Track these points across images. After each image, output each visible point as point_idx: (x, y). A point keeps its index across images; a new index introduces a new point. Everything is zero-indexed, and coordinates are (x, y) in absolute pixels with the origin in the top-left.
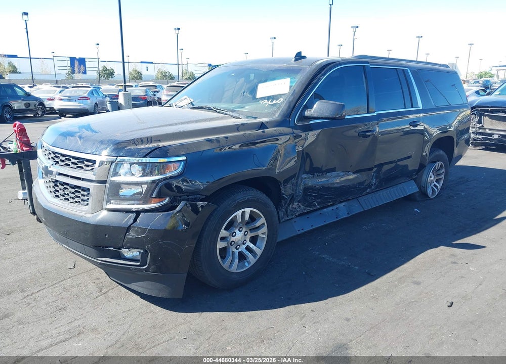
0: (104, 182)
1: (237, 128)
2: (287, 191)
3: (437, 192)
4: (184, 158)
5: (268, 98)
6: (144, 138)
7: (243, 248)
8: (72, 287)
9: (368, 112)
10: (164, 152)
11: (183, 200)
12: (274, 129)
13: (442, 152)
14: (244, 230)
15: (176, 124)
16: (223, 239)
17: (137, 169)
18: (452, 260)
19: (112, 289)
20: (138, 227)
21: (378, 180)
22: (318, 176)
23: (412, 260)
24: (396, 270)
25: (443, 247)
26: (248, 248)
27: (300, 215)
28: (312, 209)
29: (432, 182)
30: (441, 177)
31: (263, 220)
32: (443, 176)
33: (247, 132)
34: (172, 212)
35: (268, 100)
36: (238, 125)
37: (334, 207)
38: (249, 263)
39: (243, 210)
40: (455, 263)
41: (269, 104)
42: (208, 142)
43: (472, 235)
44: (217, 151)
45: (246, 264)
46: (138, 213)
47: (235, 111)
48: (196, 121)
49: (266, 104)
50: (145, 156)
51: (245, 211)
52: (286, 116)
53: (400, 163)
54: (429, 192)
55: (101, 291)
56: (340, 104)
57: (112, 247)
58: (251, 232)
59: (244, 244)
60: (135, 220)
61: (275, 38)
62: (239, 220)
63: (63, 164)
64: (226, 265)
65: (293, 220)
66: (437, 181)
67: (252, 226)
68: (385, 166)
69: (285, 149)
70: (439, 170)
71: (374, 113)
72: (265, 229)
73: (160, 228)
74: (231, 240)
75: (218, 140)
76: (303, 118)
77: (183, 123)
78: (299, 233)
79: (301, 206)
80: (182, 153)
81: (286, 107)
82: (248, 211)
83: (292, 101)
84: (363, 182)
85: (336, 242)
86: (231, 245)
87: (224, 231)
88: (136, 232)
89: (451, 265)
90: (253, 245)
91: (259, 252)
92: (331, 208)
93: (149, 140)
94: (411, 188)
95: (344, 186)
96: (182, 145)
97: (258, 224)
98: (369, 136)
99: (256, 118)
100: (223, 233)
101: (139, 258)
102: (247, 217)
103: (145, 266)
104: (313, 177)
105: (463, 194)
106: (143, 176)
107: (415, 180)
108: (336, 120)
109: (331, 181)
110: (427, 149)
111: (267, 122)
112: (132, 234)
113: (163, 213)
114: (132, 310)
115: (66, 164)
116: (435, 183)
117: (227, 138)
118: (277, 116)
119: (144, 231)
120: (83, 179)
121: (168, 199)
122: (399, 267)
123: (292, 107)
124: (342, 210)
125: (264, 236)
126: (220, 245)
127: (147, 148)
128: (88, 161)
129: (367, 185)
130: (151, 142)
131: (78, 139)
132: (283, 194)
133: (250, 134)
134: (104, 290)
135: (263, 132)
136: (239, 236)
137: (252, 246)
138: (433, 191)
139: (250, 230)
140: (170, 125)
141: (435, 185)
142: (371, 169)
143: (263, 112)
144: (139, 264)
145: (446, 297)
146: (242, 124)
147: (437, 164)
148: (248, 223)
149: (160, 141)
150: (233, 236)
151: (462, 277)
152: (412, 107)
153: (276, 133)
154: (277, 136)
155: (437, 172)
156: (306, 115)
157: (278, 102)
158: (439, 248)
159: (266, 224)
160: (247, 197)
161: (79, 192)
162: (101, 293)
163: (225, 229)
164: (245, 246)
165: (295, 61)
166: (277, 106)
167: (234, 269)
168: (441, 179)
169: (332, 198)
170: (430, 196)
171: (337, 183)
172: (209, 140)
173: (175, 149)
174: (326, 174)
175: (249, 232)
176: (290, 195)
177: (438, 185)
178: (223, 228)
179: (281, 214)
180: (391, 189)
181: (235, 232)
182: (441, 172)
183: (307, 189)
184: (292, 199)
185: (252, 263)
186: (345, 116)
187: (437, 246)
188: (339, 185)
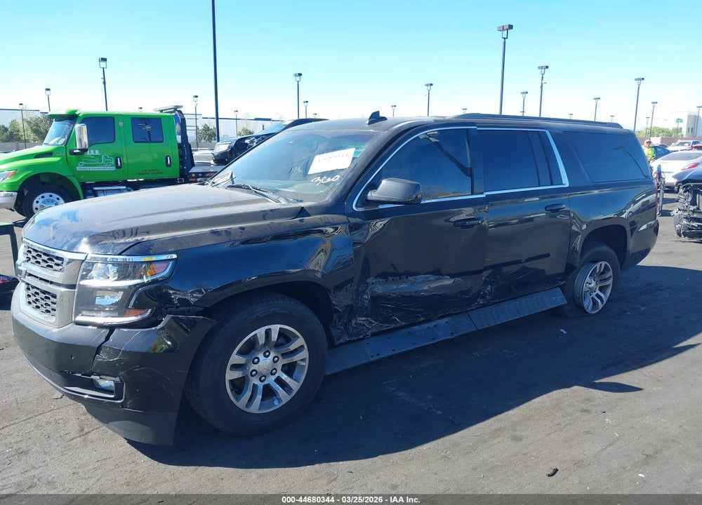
0: (73, 287)
1: (264, 215)
2: (341, 300)
3: (601, 306)
4: (175, 256)
5: (322, 175)
6: (128, 229)
7: (271, 380)
8: (48, 423)
9: (472, 194)
10: (145, 249)
11: (170, 313)
12: (319, 216)
13: (605, 248)
14: (272, 355)
15: (183, 210)
16: (236, 367)
17: (113, 270)
18: (584, 407)
19: (97, 429)
20: (110, 348)
21: (495, 286)
22: (393, 280)
23: (525, 404)
24: (494, 418)
25: (578, 387)
26: (279, 380)
27: (374, 335)
28: (393, 326)
29: (592, 290)
30: (607, 283)
31: (300, 341)
32: (610, 282)
33: (276, 221)
34: (153, 328)
35: (322, 177)
36: (265, 211)
37: (431, 324)
38: (280, 400)
39: (267, 327)
40: (586, 411)
41: (321, 183)
42: (213, 235)
43: (629, 371)
44: (227, 246)
45: (276, 402)
46: (112, 328)
47: (277, 191)
48: (212, 206)
49: (319, 182)
50: (120, 254)
51: (270, 329)
52: (341, 199)
53: (529, 265)
54: (588, 304)
55: (82, 430)
56: (413, 184)
57: (79, 373)
58: (284, 358)
59: (272, 374)
60: (107, 338)
61: (431, 85)
62: (262, 341)
63: (45, 265)
64: (241, 403)
65: (365, 342)
66: (601, 289)
67: (284, 350)
68: (504, 268)
69: (332, 245)
70: (603, 273)
71: (482, 193)
72: (305, 354)
73: (136, 350)
74: (252, 369)
75: (228, 232)
76: (364, 201)
77: (192, 209)
78: (372, 359)
79: (373, 322)
80: (170, 250)
81: (341, 188)
82: (275, 329)
83: (350, 179)
84: (470, 290)
85: (425, 374)
86: (252, 376)
87: (237, 356)
88: (108, 353)
89: (578, 414)
90: (286, 376)
91: (295, 385)
92: (425, 326)
93: (134, 232)
94: (556, 298)
95: (435, 295)
96: (174, 239)
97: (293, 347)
98: (472, 226)
99: (301, 201)
100: (235, 358)
101: (114, 389)
102: (274, 336)
103: (121, 399)
104: (387, 281)
105: (643, 308)
106: (120, 279)
107: (562, 288)
108: (409, 206)
109: (415, 288)
110: (578, 243)
111: (310, 208)
112: (102, 357)
113: (142, 330)
114: (109, 458)
115: (49, 266)
116: (598, 292)
117: (243, 228)
118: (328, 199)
119: (116, 352)
120: (52, 283)
121: (150, 310)
122: (500, 413)
123: (349, 187)
124: (443, 328)
125: (303, 364)
126: (231, 375)
127: (126, 243)
128: (58, 258)
129: (476, 293)
130: (136, 235)
131: (52, 228)
132: (334, 305)
133: (279, 224)
134: (86, 430)
135: (301, 221)
136: (264, 362)
137: (284, 377)
138: (595, 303)
139: (282, 354)
140: (174, 211)
141: (597, 295)
142: (479, 272)
143: (311, 193)
144: (113, 396)
145: (551, 461)
146: (271, 210)
147: (598, 265)
148: (277, 345)
149: (148, 233)
150: (254, 363)
151: (588, 432)
152: (552, 184)
153: (321, 222)
154: (323, 226)
155: (600, 276)
156: (369, 198)
157: (333, 180)
158: (573, 388)
159: (306, 347)
160: (272, 310)
161: (49, 298)
162: (81, 433)
163: (239, 353)
164: (273, 378)
165: (369, 124)
166: (331, 186)
167: (255, 408)
168: (608, 286)
169: (422, 312)
170: (589, 310)
171: (426, 291)
172: (214, 232)
173: (162, 244)
174: (407, 278)
175: (280, 357)
176: (346, 307)
177: (602, 295)
178: (236, 351)
179: (335, 332)
180: (522, 301)
181: (258, 358)
182: (607, 276)
183: (375, 299)
184: (352, 311)
185: (285, 401)
186: (421, 199)
187: (569, 386)
188: (428, 294)
